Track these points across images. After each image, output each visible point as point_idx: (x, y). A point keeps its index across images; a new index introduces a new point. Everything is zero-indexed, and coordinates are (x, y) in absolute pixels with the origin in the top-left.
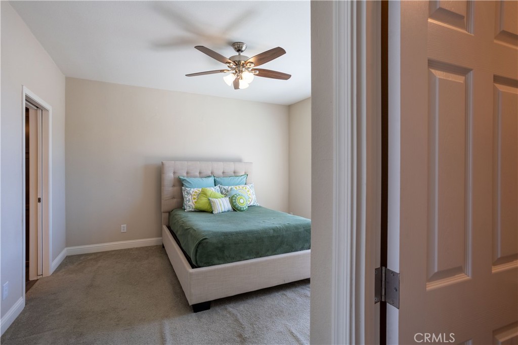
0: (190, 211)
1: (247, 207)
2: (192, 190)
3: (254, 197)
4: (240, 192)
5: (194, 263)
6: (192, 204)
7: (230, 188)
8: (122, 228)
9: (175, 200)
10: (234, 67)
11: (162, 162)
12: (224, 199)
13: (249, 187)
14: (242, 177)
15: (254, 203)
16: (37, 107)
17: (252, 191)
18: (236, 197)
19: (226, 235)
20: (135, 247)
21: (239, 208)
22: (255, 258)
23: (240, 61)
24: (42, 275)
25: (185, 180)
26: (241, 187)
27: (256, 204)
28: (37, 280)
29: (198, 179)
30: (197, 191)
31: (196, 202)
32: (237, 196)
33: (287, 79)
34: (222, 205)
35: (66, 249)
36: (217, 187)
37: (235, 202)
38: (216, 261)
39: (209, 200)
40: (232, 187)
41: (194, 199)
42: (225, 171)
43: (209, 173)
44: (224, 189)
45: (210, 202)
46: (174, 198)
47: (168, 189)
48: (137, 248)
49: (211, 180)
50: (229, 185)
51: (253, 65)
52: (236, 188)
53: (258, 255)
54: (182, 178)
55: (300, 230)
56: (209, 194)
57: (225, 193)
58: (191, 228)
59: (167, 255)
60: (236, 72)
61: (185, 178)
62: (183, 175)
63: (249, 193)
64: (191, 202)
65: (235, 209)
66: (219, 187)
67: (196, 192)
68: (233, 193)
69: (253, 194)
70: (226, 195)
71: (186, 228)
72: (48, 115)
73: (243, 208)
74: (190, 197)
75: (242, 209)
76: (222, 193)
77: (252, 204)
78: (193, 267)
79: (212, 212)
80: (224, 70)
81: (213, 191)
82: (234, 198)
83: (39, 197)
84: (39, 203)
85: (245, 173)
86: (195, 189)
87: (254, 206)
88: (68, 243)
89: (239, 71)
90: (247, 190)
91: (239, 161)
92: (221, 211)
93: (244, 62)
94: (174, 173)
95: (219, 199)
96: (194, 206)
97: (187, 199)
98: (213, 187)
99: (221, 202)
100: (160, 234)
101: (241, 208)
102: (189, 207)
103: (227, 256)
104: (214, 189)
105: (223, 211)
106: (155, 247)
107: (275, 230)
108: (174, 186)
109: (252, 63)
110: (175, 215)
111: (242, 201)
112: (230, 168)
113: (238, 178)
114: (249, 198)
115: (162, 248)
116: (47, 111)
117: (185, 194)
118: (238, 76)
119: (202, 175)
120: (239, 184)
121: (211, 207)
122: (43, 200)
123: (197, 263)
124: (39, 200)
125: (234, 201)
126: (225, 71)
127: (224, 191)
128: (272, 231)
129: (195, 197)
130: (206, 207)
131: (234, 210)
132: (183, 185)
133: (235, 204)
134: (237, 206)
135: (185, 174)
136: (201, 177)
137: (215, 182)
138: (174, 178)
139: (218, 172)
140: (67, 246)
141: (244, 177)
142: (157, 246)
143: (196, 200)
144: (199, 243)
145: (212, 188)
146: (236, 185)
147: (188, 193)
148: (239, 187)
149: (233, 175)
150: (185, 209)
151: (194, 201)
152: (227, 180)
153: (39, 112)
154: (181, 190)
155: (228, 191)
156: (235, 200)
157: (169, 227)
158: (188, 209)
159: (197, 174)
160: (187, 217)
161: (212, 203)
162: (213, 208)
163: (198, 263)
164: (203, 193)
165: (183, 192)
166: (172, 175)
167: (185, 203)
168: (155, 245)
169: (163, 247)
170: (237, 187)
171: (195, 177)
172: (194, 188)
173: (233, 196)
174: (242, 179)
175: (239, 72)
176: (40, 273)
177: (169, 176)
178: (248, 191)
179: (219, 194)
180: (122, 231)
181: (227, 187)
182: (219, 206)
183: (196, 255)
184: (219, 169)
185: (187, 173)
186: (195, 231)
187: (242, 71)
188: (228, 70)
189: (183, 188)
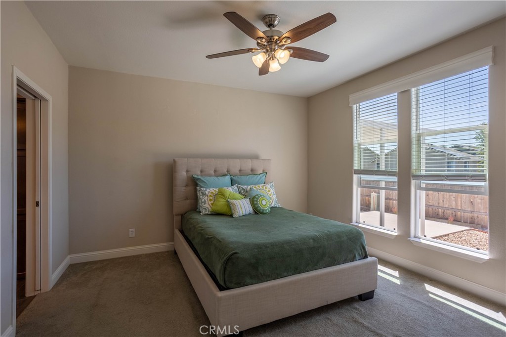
0: (206, 214)
1: (269, 209)
2: (208, 191)
3: (274, 197)
4: (261, 192)
5: (222, 283)
6: (208, 206)
7: (249, 187)
8: (130, 233)
9: (188, 201)
10: (266, 44)
11: (174, 160)
12: (244, 200)
13: (269, 187)
14: (261, 175)
15: (275, 204)
16: (35, 97)
17: (272, 191)
18: (257, 198)
19: (260, 247)
20: (144, 253)
21: (261, 211)
22: (293, 274)
23: (272, 36)
24: (40, 290)
25: (200, 179)
26: (261, 187)
27: (277, 205)
28: (35, 296)
29: (214, 177)
30: (213, 191)
31: (212, 204)
32: (259, 197)
33: (322, 61)
34: (243, 207)
35: (69, 256)
36: (235, 187)
37: (257, 204)
38: (248, 280)
39: (228, 201)
40: (251, 186)
41: (211, 200)
42: (242, 169)
43: (225, 171)
44: (243, 189)
45: (229, 205)
46: (187, 199)
47: (181, 189)
48: (146, 255)
49: (227, 179)
50: (248, 185)
51: (289, 41)
52: (255, 188)
53: (297, 271)
54: (196, 176)
55: (343, 239)
56: (227, 195)
57: (245, 194)
58: (214, 238)
59: (181, 264)
60: (267, 51)
61: (199, 177)
62: (197, 174)
63: (270, 193)
64: (206, 205)
65: (257, 211)
66: (237, 186)
67: (212, 193)
68: (254, 194)
69: (274, 194)
70: (245, 197)
71: (207, 236)
72: (47, 106)
73: (266, 210)
74: (206, 198)
75: (265, 212)
76: (240, 193)
77: (273, 205)
78: (221, 288)
79: (231, 216)
80: (252, 49)
81: (231, 191)
82: (255, 199)
83: (36, 200)
84: (36, 207)
85: (263, 171)
86: (211, 189)
87: (275, 207)
88: (72, 250)
89: (271, 49)
90: (267, 190)
91: (256, 157)
92: (241, 215)
93: (277, 38)
94: (187, 171)
95: (239, 201)
96: (210, 208)
97: (203, 200)
98: (229, 186)
99: (242, 204)
100: (172, 238)
101: (263, 210)
102: (205, 209)
103: (261, 274)
104: (231, 190)
105: (244, 214)
106: (166, 254)
107: (315, 239)
108: (187, 186)
109: (288, 38)
110: (191, 218)
111: (264, 203)
112: (248, 165)
113: (256, 176)
114: (271, 198)
115: (174, 255)
116: (47, 101)
117: (199, 194)
118: (269, 56)
119: (218, 174)
120: (257, 183)
121: (231, 210)
122: (42, 204)
123: (225, 283)
124: (37, 204)
125: (255, 202)
126: (254, 51)
127: (242, 191)
128: (312, 240)
129: (211, 198)
130: (224, 209)
131: (255, 212)
132: (196, 185)
133: (256, 206)
134: (259, 209)
135: (199, 173)
136: (217, 176)
137: (231, 181)
138: (187, 177)
139: (235, 170)
140: (70, 253)
141: (263, 176)
142: (168, 252)
143: (212, 202)
144: (229, 259)
145: (230, 188)
146: (255, 184)
147: (204, 194)
148: (259, 187)
149: (251, 173)
150: (200, 212)
151: (210, 203)
152: (244, 178)
153: (38, 102)
154: (196, 190)
155: (247, 191)
156: (257, 201)
157: (182, 232)
158: (204, 212)
159: (212, 172)
160: (205, 222)
161: (231, 205)
162: (233, 211)
163: (227, 283)
164: (221, 194)
165: (198, 193)
166: (184, 173)
167: (201, 205)
168: (166, 250)
169: (175, 253)
170: (257, 186)
171: (210, 175)
172: (209, 188)
173: (254, 197)
174: (261, 178)
175: (271, 51)
176: (38, 288)
177: (182, 175)
178: (269, 191)
179: (238, 195)
180: (130, 236)
181: (246, 186)
182: (240, 209)
183: (224, 274)
184: (235, 166)
185: (201, 171)
186: (221, 242)
187: (274, 49)
188: (257, 50)
189: (198, 188)
